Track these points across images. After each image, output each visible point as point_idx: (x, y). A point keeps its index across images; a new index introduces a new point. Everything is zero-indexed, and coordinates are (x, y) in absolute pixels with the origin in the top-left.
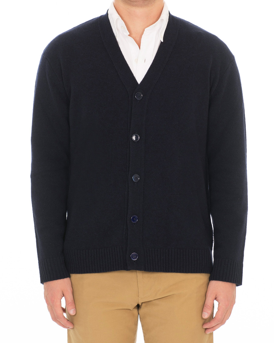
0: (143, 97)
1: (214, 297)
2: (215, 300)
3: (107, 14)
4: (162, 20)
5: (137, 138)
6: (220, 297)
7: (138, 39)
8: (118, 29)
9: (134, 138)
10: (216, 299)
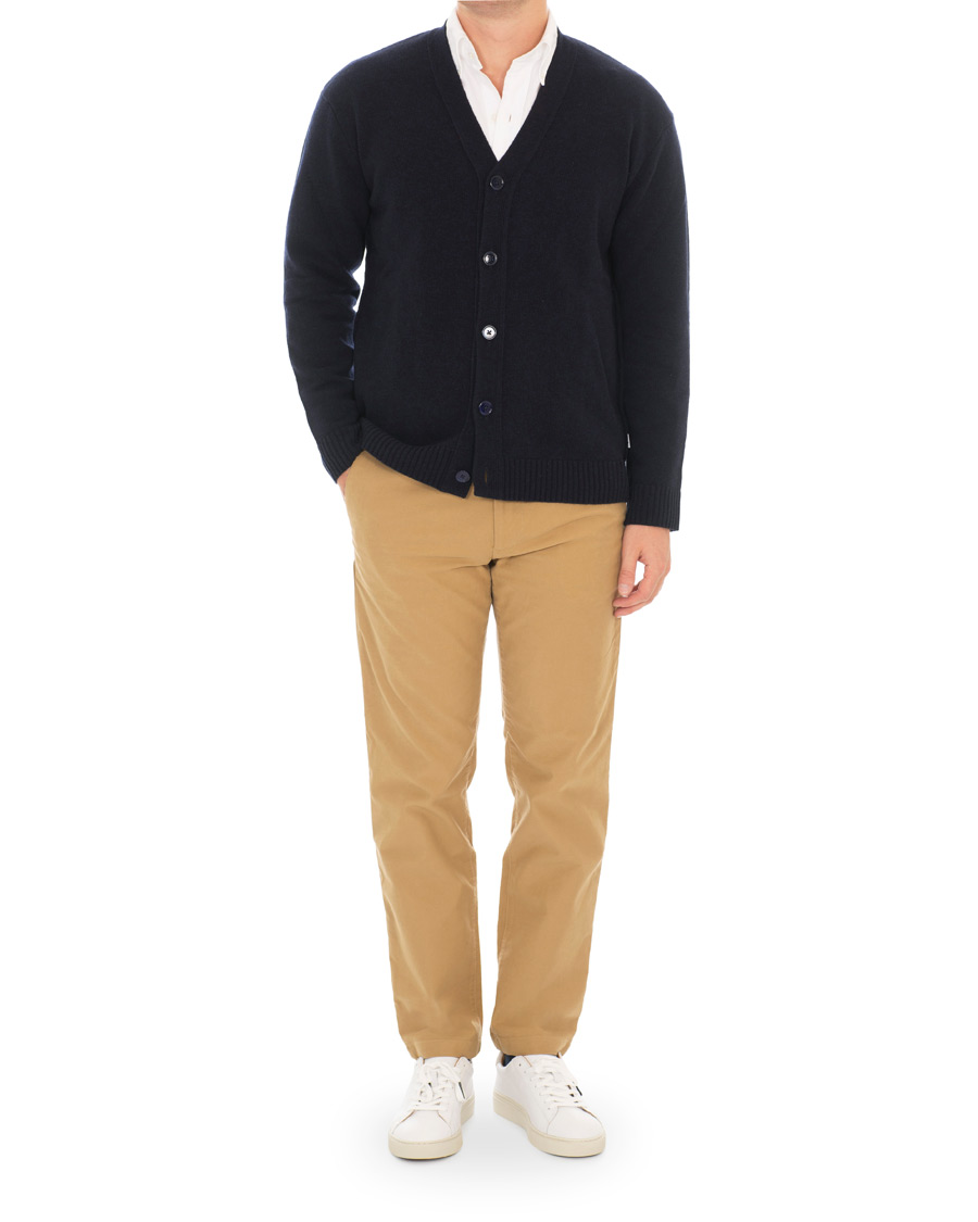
0: (504, 185)
1: (637, 556)
2: (638, 563)
3: (445, 27)
4: (545, 45)
5: (491, 260)
6: (649, 555)
7: (498, 80)
8: (461, 57)
9: (487, 259)
10: (640, 559)
